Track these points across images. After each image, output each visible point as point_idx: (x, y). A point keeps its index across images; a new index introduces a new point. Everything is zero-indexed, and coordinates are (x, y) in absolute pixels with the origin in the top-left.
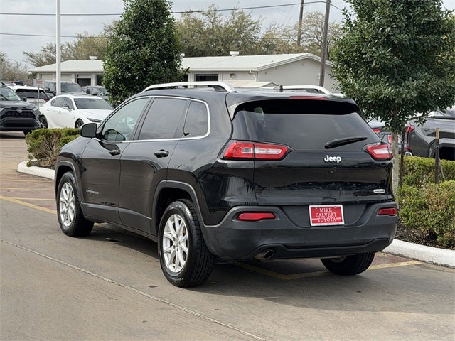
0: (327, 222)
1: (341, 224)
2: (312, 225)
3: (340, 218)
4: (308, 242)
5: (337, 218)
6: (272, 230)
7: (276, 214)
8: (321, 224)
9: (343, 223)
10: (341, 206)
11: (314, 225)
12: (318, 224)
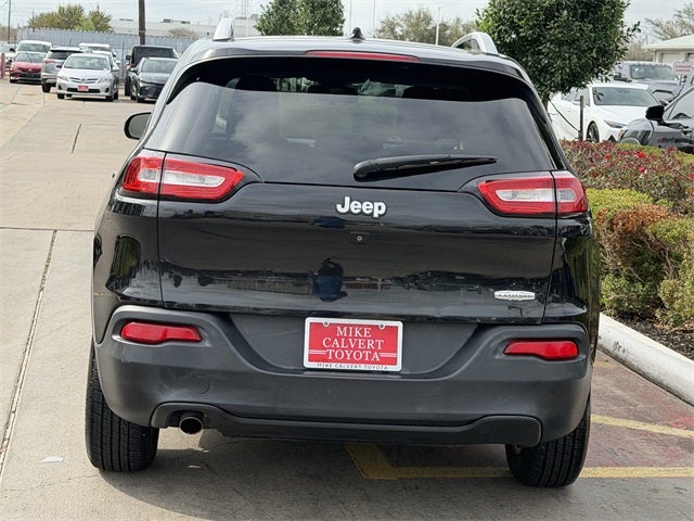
0: (352, 361)
1: (390, 368)
2: (307, 364)
3: (393, 355)
4: (283, 407)
5: (383, 355)
6: (190, 370)
7: (204, 334)
8: (333, 366)
9: (398, 367)
10: (399, 324)
11: (314, 365)
12: (323, 365)
